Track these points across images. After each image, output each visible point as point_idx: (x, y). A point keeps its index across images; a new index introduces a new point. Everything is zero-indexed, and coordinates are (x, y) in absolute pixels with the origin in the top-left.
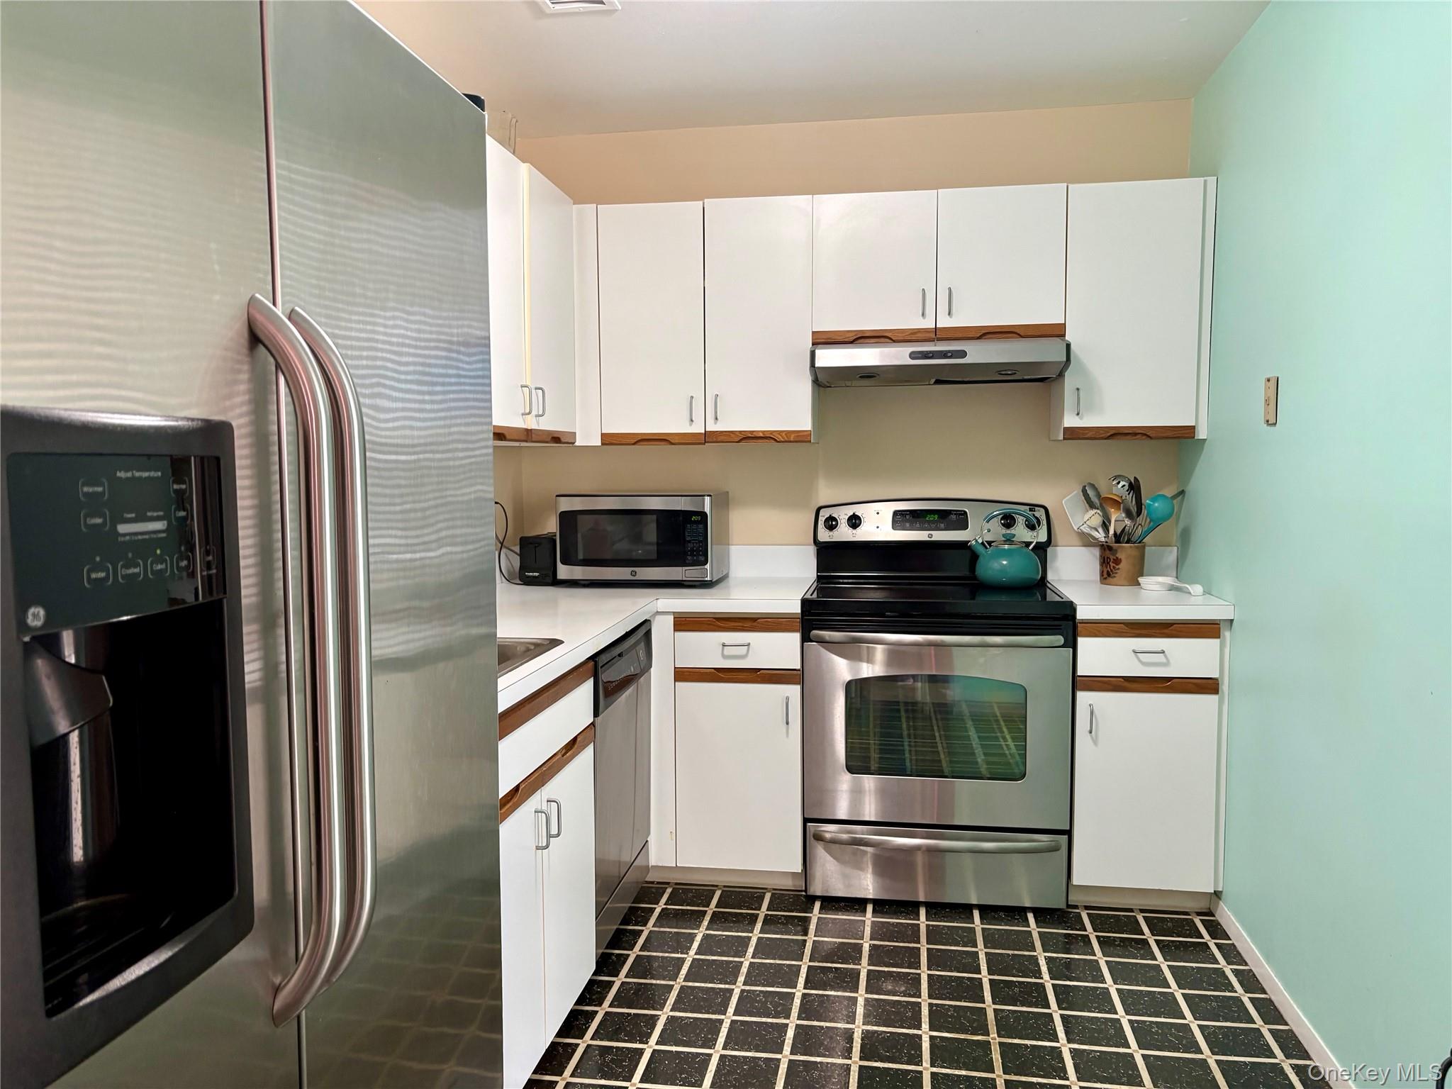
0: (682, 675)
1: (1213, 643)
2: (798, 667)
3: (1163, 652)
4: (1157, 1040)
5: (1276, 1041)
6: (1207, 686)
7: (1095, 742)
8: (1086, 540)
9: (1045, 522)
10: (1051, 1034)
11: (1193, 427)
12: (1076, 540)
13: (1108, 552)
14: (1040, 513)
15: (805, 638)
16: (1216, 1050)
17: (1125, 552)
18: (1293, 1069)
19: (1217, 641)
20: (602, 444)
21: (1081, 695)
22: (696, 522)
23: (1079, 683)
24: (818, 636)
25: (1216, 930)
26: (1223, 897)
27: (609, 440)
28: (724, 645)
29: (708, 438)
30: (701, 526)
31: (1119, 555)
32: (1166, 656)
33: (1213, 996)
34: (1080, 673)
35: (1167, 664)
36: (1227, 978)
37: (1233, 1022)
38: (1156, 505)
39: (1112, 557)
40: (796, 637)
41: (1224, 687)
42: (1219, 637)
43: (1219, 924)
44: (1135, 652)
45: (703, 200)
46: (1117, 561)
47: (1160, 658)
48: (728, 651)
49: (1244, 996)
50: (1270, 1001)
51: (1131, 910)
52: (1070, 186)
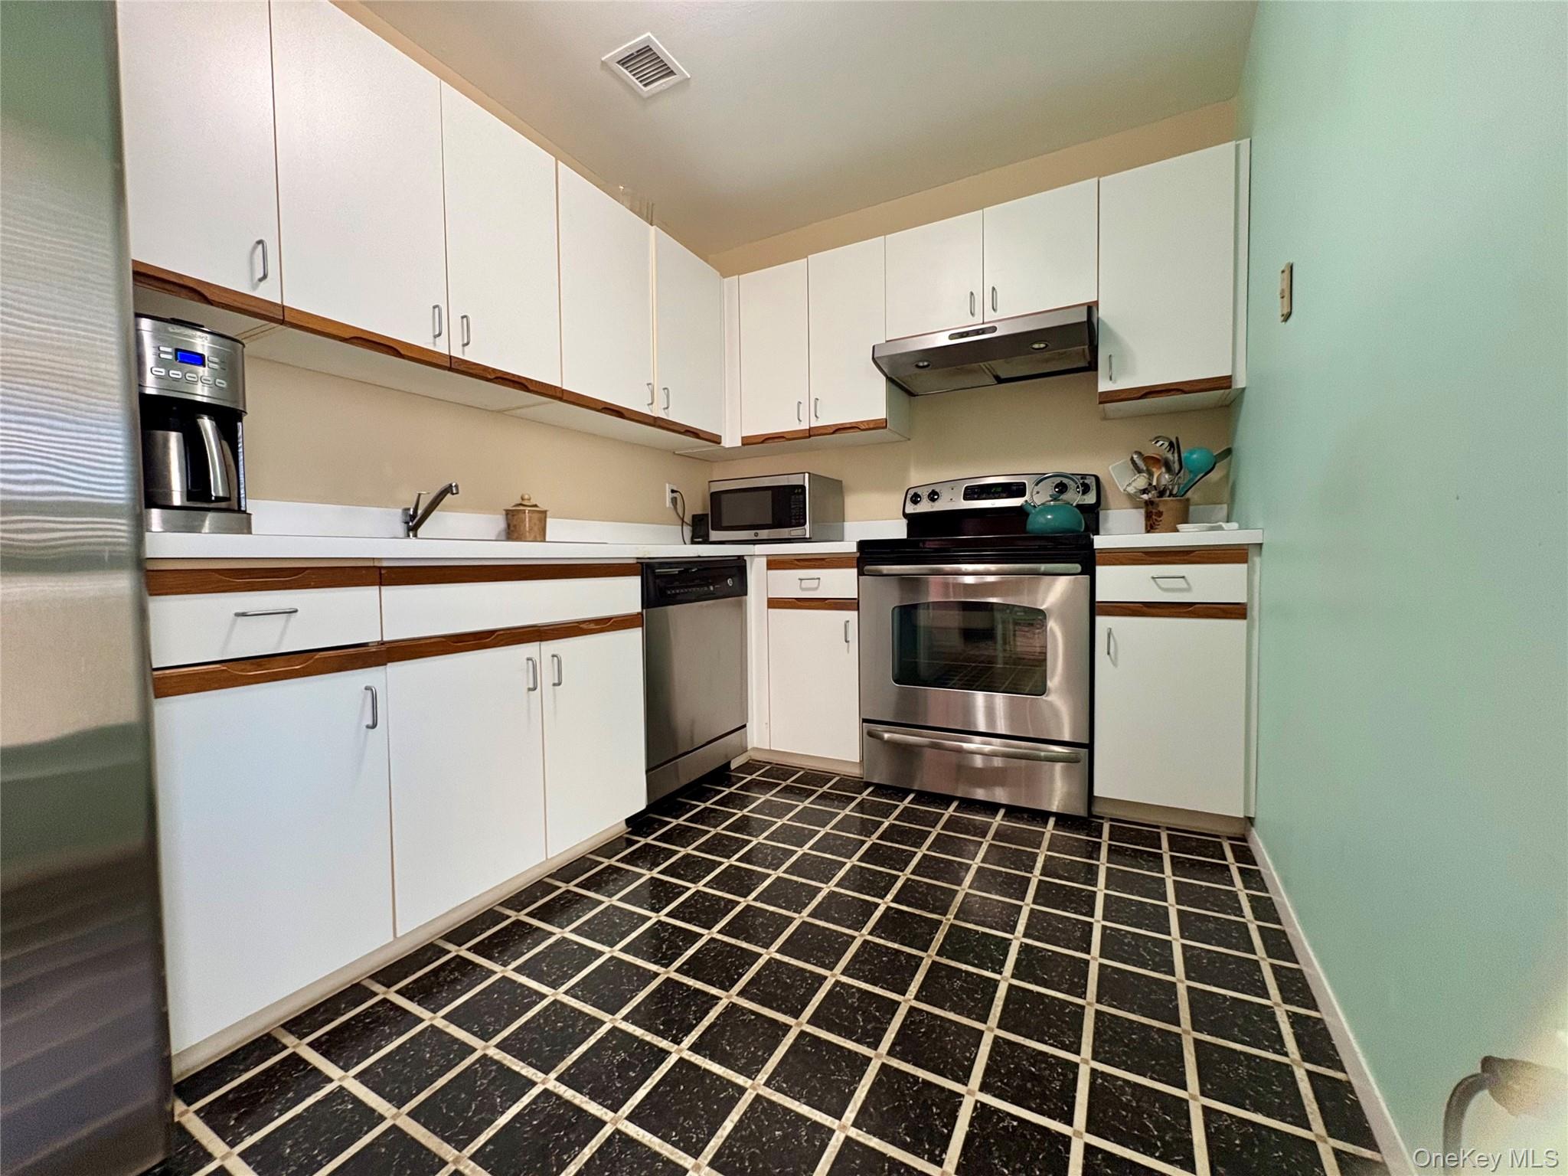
0: (774, 603)
1: (1240, 569)
2: (856, 597)
3: (1183, 577)
4: (1125, 952)
5: (1276, 979)
6: (1235, 611)
7: (1115, 663)
8: (1133, 500)
9: (1094, 488)
10: (1010, 926)
11: (1230, 377)
12: (1127, 503)
13: (1150, 507)
14: (1091, 482)
15: (860, 573)
16: (1193, 975)
17: (1167, 505)
18: (1289, 1017)
19: (1244, 566)
20: (743, 444)
21: (1100, 621)
22: (798, 494)
23: (1095, 608)
24: (868, 571)
25: (1244, 855)
26: (1257, 822)
27: (747, 441)
28: (801, 580)
29: (811, 433)
30: (801, 496)
31: (1161, 508)
32: (1186, 580)
33: (1213, 917)
34: (1098, 599)
35: (1189, 589)
36: (1238, 902)
37: (1227, 948)
38: (1195, 456)
39: (1154, 511)
40: (855, 571)
41: (1254, 612)
42: (1246, 561)
43: (1250, 851)
44: (1153, 578)
45: (806, 257)
46: (1160, 514)
47: (1181, 583)
48: (805, 584)
49: (1252, 922)
50: (1284, 933)
51: (1158, 827)
52: (1101, 179)
